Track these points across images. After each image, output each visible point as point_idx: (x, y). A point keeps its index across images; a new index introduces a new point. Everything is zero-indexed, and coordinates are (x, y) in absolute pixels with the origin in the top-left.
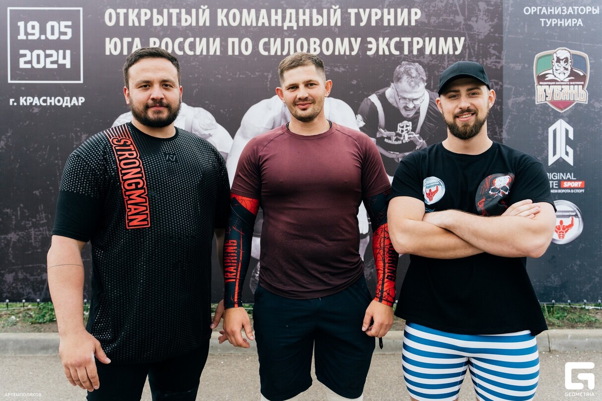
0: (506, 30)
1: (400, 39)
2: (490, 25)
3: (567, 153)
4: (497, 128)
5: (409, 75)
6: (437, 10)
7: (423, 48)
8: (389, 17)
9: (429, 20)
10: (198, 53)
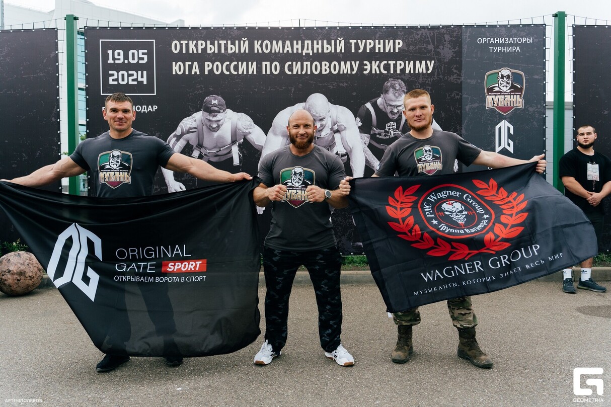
0: (464, 55)
1: (388, 62)
2: (453, 52)
3: (509, 145)
4: (458, 127)
5: (394, 88)
6: (414, 41)
7: (404, 68)
8: (379, 46)
9: (408, 48)
10: (240, 73)
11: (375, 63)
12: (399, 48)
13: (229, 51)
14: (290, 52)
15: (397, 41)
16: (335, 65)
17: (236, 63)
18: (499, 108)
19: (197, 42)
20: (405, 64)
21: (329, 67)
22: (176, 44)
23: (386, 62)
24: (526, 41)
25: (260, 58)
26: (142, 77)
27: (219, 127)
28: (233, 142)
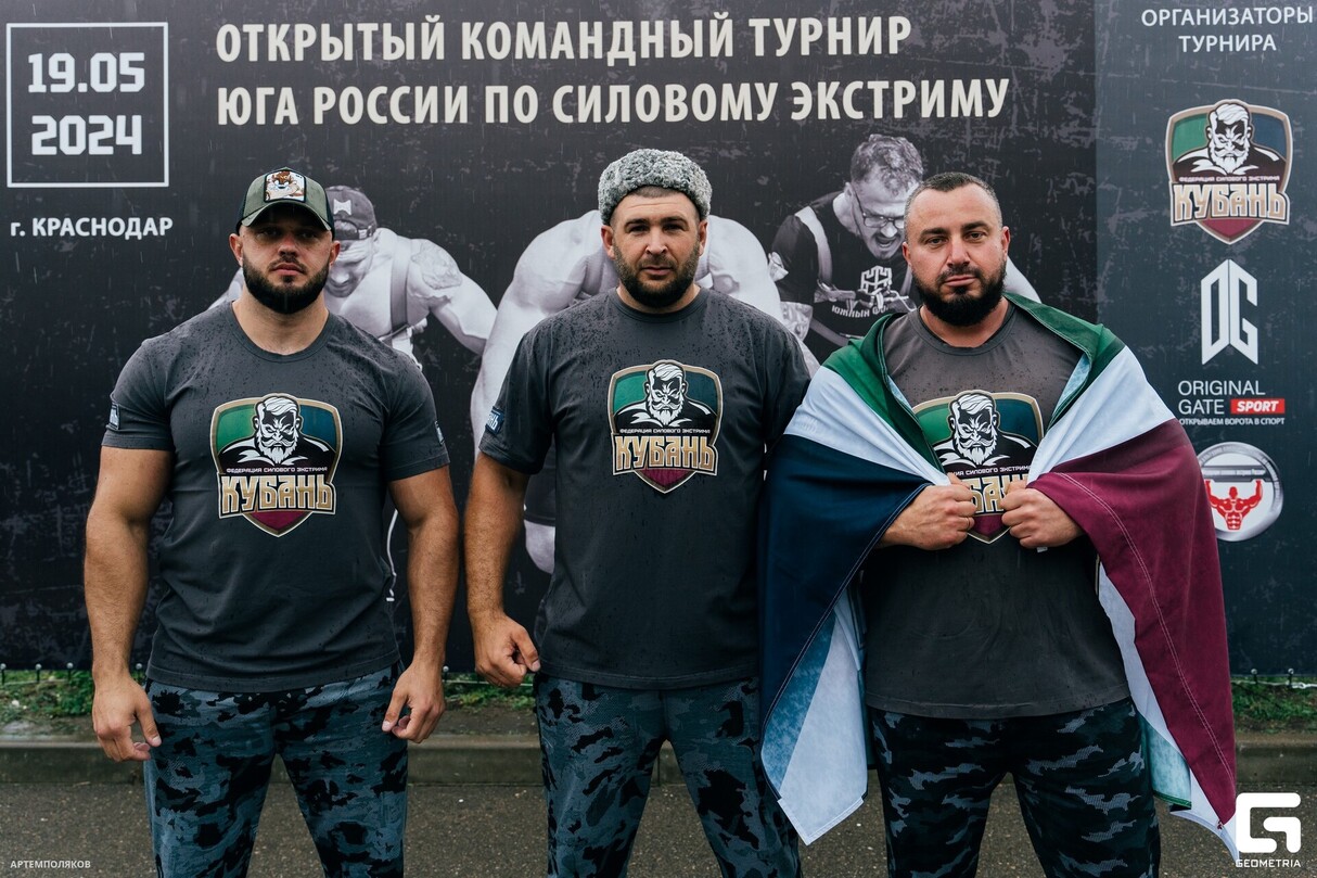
0: (1101, 60)
1: (865, 85)
2: (1066, 51)
3: (1244, 337)
5: (886, 164)
6: (948, 20)
7: (917, 103)
8: (840, 36)
9: (929, 41)
10: (420, 119)
11: (828, 87)
12: (899, 42)
13: (388, 56)
14: (570, 55)
15: (894, 21)
16: (704, 96)
17: (405, 90)
18: (1212, 222)
19: (292, 28)
20: (919, 90)
21: (688, 101)
22: (229, 36)
23: (858, 85)
24: (1294, 19)
25: (477, 75)
26: (129, 132)
27: (353, 282)
28: (398, 328)
